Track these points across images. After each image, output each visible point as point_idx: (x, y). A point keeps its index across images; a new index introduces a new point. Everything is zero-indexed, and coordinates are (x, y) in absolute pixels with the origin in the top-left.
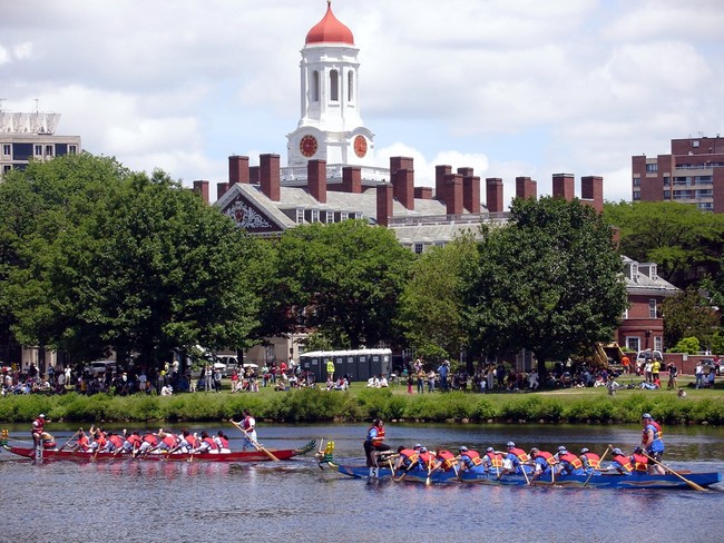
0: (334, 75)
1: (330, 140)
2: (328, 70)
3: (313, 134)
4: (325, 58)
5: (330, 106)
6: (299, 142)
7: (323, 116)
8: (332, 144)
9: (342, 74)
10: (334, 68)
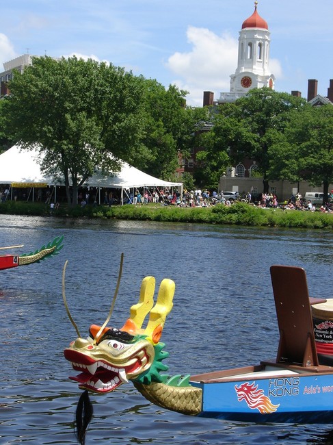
0: (260, 45)
1: (259, 80)
2: (258, 42)
3: (250, 76)
4: (256, 36)
5: (258, 62)
6: (241, 79)
7: (254, 67)
8: (260, 82)
9: (264, 45)
10: (261, 41)
